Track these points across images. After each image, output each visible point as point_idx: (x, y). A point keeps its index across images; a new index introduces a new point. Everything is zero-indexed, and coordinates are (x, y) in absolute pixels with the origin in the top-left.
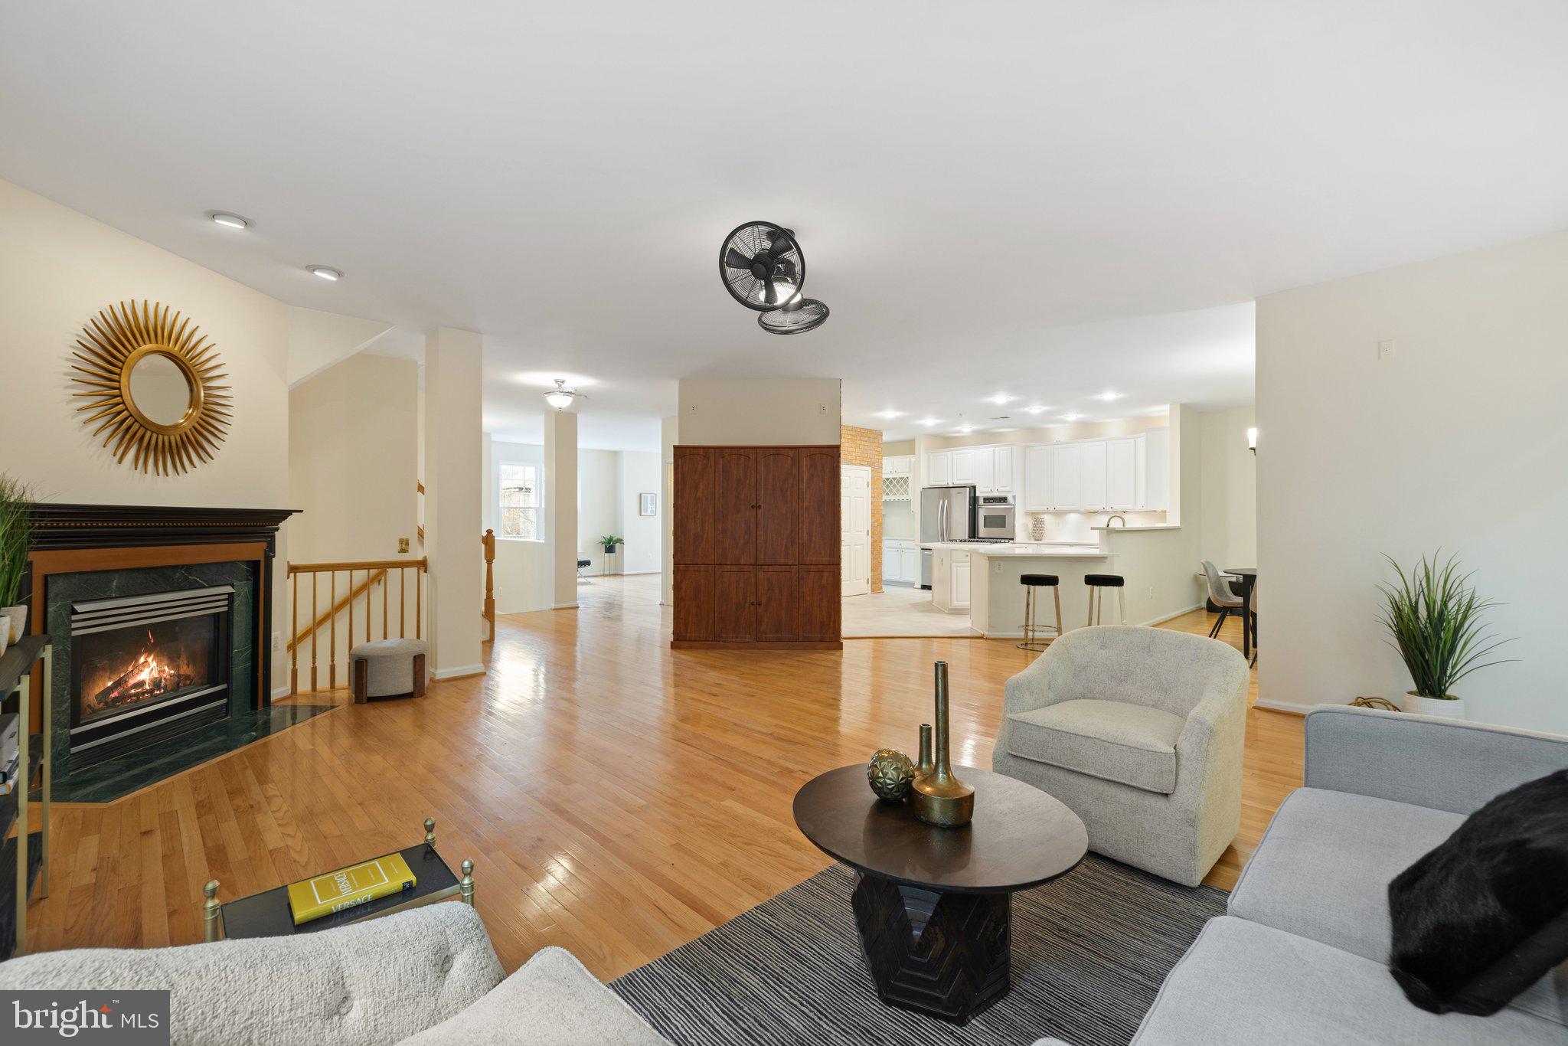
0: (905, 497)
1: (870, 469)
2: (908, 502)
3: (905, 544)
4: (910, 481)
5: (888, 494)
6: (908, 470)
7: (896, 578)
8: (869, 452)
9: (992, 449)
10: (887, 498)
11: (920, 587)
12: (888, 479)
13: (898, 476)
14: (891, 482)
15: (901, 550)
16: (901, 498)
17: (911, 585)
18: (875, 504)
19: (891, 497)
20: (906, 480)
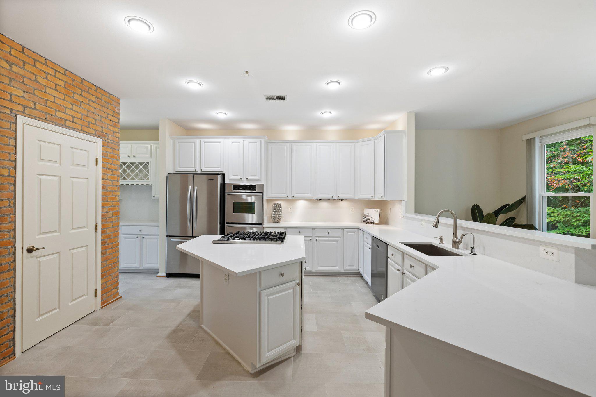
0: (145, 182)
1: (100, 141)
2: (149, 187)
3: (145, 230)
4: (151, 167)
5: (124, 179)
6: (149, 156)
7: (135, 265)
8: (98, 118)
9: (241, 140)
10: (124, 183)
11: (165, 275)
12: (124, 164)
13: (137, 161)
14: (129, 167)
15: (141, 237)
16: (140, 183)
17: (154, 272)
18: (108, 188)
19: (129, 182)
20: (146, 166)
